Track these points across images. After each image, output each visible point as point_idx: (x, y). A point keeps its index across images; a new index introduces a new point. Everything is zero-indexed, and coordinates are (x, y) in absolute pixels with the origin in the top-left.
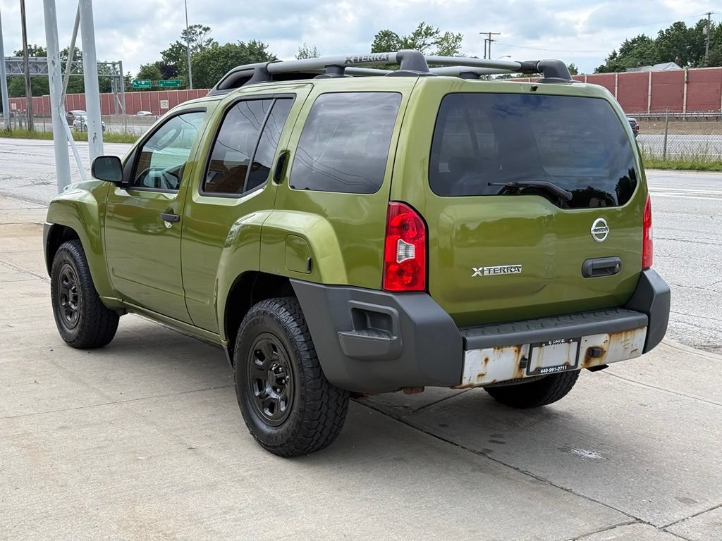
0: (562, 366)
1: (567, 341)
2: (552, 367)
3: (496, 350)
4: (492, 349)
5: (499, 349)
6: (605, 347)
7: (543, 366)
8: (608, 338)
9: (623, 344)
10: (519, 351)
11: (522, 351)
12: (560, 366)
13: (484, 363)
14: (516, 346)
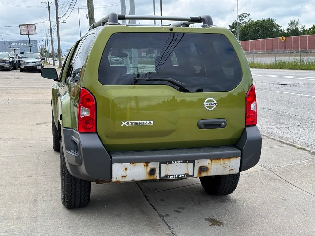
0: (183, 175)
1: (185, 162)
2: (175, 175)
3: (131, 164)
4: (129, 164)
5: (133, 164)
6: (209, 167)
7: (170, 174)
8: (210, 162)
9: (222, 166)
10: (147, 166)
11: (151, 166)
12: (181, 175)
13: (125, 170)
14: (145, 163)
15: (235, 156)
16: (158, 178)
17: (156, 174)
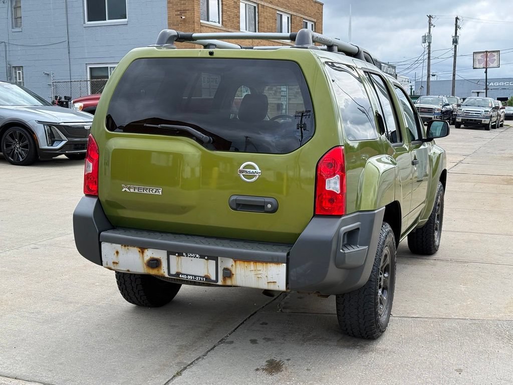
0: (201, 277)
1: (202, 257)
2: (190, 275)
3: (123, 247)
4: (120, 245)
5: (125, 246)
6: (233, 270)
7: (183, 272)
8: (234, 264)
9: (253, 273)
10: (143, 252)
11: (150, 254)
12: (198, 276)
13: (116, 254)
14: (140, 248)
15: (276, 261)
16: (166, 275)
17: (162, 268)
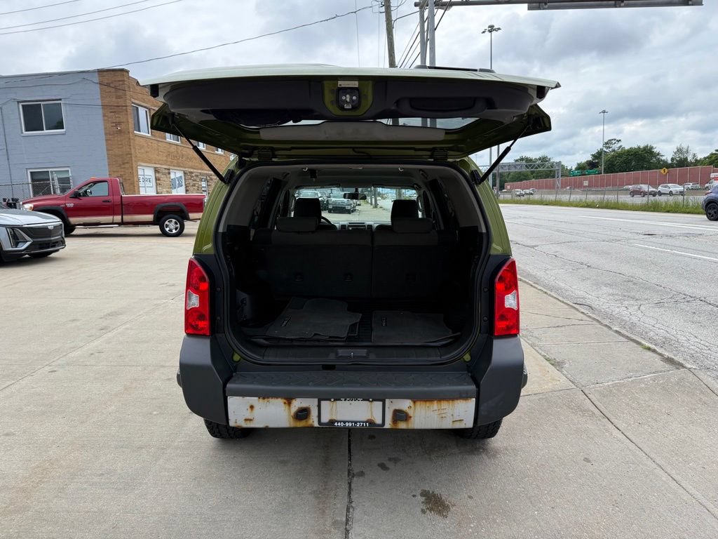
0: (363, 422)
1: (366, 400)
2: (349, 422)
3: (261, 400)
4: (256, 398)
5: (264, 398)
6: (411, 413)
7: (338, 419)
8: (412, 404)
9: (436, 413)
10: (289, 404)
11: (298, 404)
12: (360, 422)
13: (249, 409)
14: (285, 399)
15: (464, 396)
16: (316, 424)
17: (311, 417)
